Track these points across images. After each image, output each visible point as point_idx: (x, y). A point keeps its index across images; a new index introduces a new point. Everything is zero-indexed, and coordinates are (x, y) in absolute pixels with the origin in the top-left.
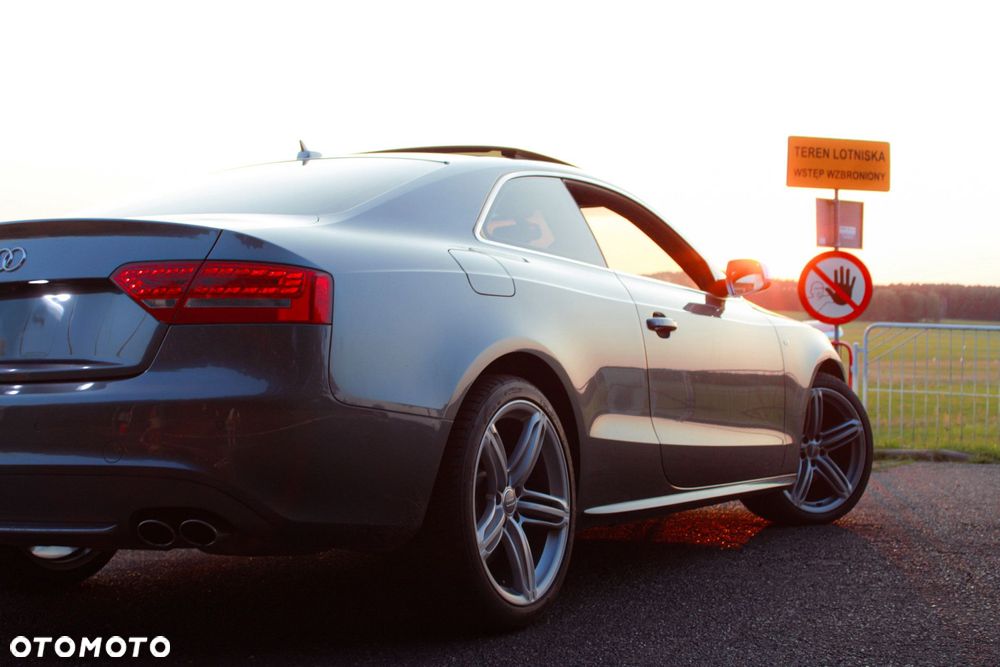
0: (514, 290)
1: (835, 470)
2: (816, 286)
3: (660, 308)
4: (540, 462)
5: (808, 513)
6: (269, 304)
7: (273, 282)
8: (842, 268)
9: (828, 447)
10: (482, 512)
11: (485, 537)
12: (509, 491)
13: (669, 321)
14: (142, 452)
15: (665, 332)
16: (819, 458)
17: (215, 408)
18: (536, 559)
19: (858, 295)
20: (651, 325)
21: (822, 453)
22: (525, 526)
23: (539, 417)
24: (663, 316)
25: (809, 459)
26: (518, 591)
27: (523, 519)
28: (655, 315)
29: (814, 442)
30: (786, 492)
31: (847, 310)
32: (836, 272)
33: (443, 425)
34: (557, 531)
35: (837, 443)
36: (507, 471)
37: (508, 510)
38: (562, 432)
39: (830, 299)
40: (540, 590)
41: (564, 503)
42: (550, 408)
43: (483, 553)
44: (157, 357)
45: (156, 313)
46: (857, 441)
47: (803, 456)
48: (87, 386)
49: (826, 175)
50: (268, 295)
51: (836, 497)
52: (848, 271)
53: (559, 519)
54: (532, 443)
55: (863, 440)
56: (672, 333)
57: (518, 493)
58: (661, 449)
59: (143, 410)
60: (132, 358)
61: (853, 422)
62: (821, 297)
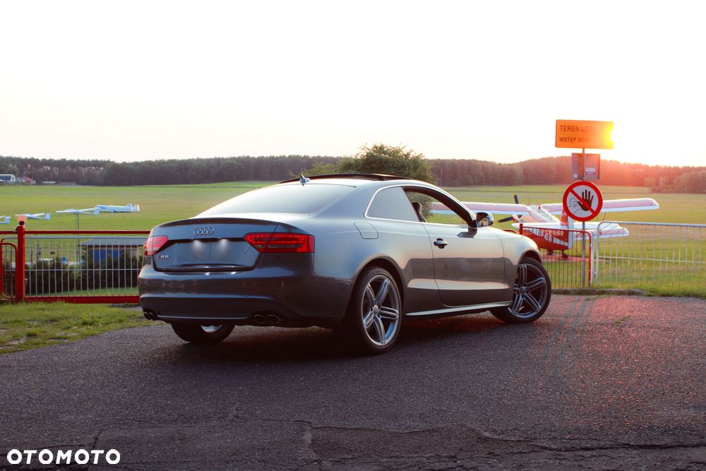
0: (378, 236)
1: (533, 300)
2: (572, 200)
3: (440, 237)
4: (388, 296)
5: (519, 318)
6: (293, 246)
7: (296, 239)
8: (586, 191)
9: (531, 289)
10: (366, 313)
11: (366, 322)
12: (376, 307)
13: (444, 242)
14: (250, 294)
15: (442, 246)
16: (526, 294)
17: (278, 280)
18: (386, 331)
19: (594, 206)
20: (435, 244)
21: (527, 292)
22: (382, 319)
23: (387, 281)
24: (442, 240)
25: (521, 295)
26: (379, 341)
27: (381, 316)
28: (438, 239)
29: (524, 287)
30: (509, 309)
31: (589, 213)
32: (583, 193)
33: (351, 284)
34: (394, 321)
35: (533, 288)
36: (374, 299)
37: (375, 313)
38: (396, 286)
39: (580, 207)
40: (387, 341)
41: (397, 311)
42: (391, 277)
43: (365, 327)
44: (259, 263)
45: (258, 249)
46: (544, 287)
47: (518, 293)
48: (234, 273)
49: (577, 140)
50: (294, 244)
51: (534, 311)
52: (589, 192)
53: (395, 317)
54: (384, 290)
55: (546, 286)
56: (445, 246)
57: (379, 308)
58: (439, 291)
59: (250, 281)
60: (251, 264)
61: (542, 278)
62: (575, 206)
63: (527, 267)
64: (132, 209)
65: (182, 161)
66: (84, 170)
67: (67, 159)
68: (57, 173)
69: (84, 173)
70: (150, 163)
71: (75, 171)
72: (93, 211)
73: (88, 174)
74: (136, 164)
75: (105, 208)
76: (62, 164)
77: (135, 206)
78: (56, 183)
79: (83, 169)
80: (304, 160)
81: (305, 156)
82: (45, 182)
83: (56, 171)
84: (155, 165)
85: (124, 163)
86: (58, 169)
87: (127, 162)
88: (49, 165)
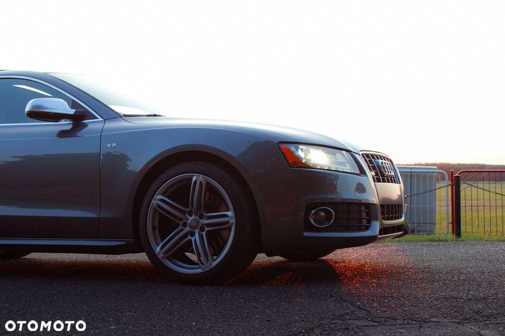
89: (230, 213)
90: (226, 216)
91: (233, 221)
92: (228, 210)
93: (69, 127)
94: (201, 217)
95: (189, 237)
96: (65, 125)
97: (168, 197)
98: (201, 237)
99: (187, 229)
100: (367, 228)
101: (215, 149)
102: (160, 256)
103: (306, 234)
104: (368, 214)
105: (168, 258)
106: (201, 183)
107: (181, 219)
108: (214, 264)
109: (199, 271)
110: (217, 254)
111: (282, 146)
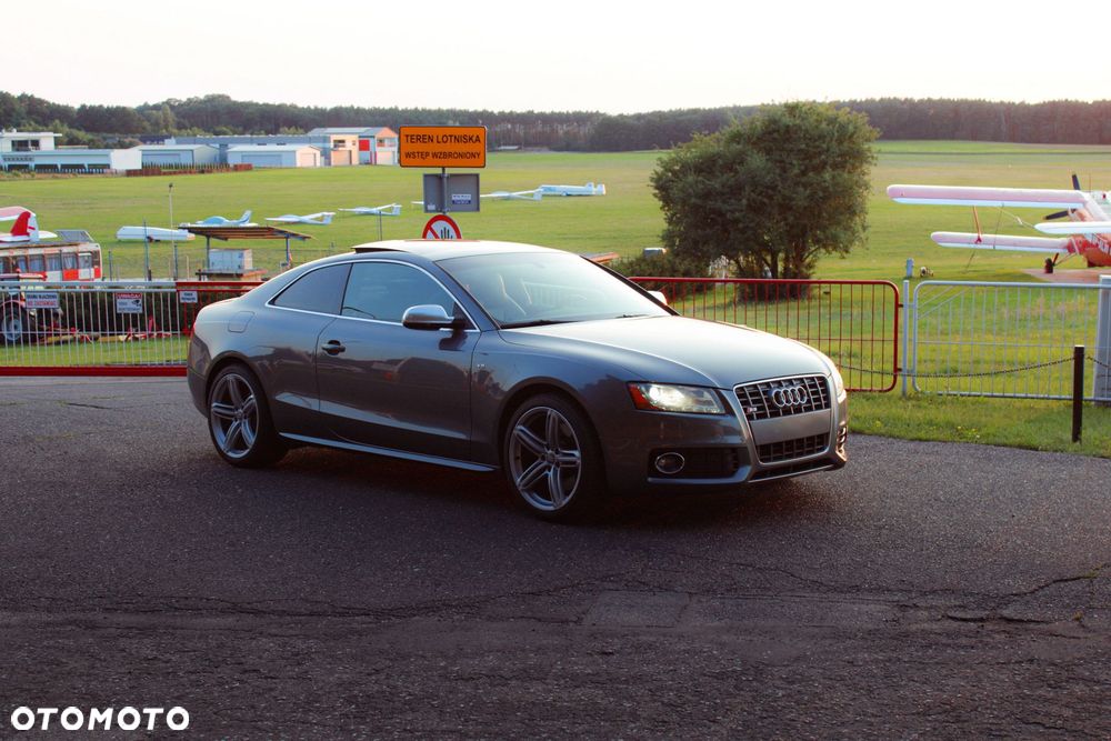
15: (334, 352)
28: (330, 342)
63: (524, 425)
64: (594, 190)
65: (710, 110)
66: (561, 130)
67: (536, 112)
68: (522, 133)
69: (561, 132)
70: (659, 115)
71: (548, 129)
72: (532, 195)
73: (566, 133)
74: (639, 117)
75: (554, 190)
76: (528, 119)
77: (599, 186)
78: (520, 148)
79: (560, 127)
80: (905, 106)
81: (906, 100)
82: (502, 148)
83: (520, 130)
84: (666, 119)
85: (621, 116)
86: (522, 127)
87: (625, 114)
88: (509, 121)
89: (577, 453)
90: (573, 455)
91: (579, 461)
92: (576, 449)
93: (450, 336)
94: (557, 452)
95: (547, 472)
96: (446, 332)
97: (528, 428)
98: (555, 474)
99: (545, 463)
100: (732, 474)
101: (565, 384)
102: (520, 488)
103: (650, 479)
104: (736, 458)
105: (528, 491)
106: (554, 419)
107: (539, 452)
108: (564, 503)
109: (551, 508)
110: (567, 494)
111: (632, 386)
